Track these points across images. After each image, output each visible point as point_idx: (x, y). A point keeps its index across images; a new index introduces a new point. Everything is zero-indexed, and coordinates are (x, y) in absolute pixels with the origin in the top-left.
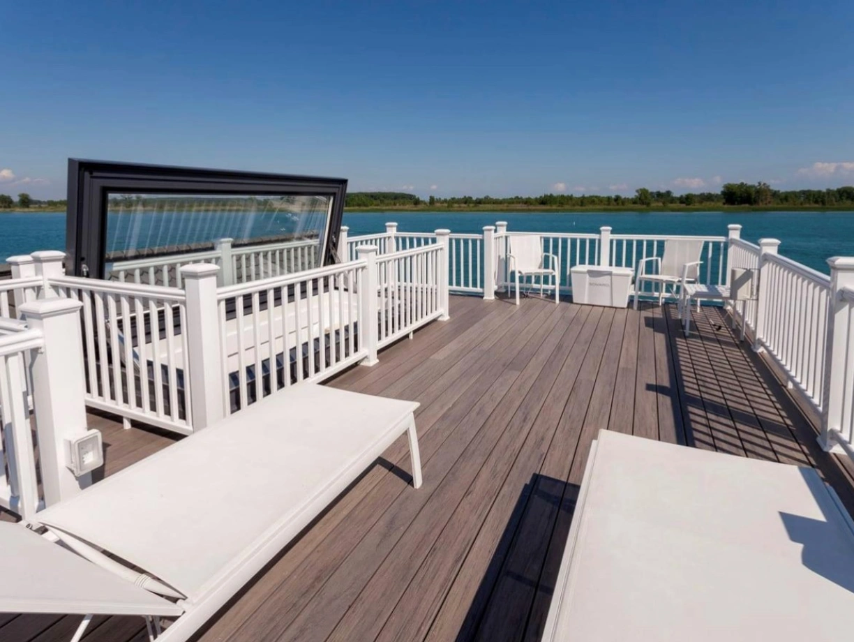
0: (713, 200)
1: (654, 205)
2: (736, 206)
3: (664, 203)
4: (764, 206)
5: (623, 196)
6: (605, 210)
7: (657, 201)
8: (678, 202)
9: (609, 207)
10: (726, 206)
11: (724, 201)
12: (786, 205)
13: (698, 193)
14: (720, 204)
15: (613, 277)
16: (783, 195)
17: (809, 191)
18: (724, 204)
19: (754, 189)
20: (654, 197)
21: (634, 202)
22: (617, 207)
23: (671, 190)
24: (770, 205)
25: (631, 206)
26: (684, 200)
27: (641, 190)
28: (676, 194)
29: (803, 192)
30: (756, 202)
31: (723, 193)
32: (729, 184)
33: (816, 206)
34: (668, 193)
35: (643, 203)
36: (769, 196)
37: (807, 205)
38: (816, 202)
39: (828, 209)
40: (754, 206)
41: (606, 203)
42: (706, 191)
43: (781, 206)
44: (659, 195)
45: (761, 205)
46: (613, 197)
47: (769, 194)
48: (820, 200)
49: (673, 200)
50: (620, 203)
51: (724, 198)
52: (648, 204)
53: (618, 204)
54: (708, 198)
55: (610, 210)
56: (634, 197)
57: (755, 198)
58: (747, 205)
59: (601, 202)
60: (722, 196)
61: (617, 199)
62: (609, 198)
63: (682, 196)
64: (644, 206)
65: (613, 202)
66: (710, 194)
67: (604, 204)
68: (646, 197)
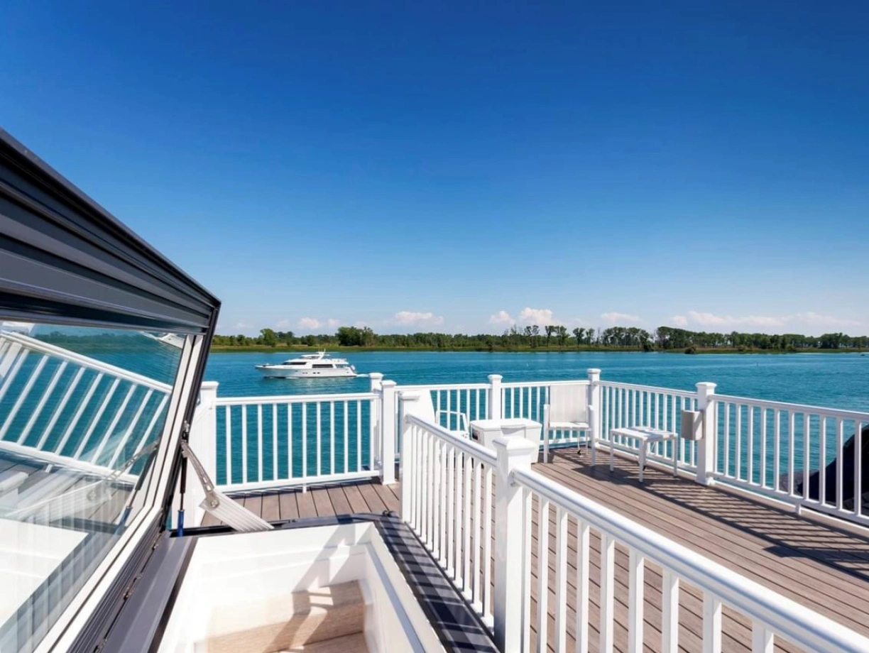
0: (329, 342)
1: (278, 345)
2: (348, 347)
3: (288, 344)
4: (370, 347)
5: (246, 336)
6: (228, 350)
7: (280, 341)
8: (300, 342)
9: (232, 347)
10: (342, 347)
11: (340, 342)
12: (384, 346)
13: (316, 335)
14: (336, 345)
15: (527, 430)
16: (381, 339)
17: (397, 335)
18: (340, 345)
19: (361, 333)
20: (276, 337)
21: (258, 342)
22: (241, 347)
23: (293, 331)
24: (373, 347)
25: (255, 346)
26: (306, 341)
27: (265, 330)
28: (297, 335)
29: (393, 336)
30: (363, 344)
31: (338, 335)
32: (343, 328)
33: (404, 347)
34: (290, 334)
35: (268, 344)
36: (372, 339)
37: (398, 347)
38: (403, 344)
39: (411, 350)
40: (363, 347)
41: (230, 343)
42: (323, 333)
43: (381, 347)
44: (281, 335)
45: (368, 347)
46: (236, 336)
47: (372, 336)
48: (405, 342)
49: (295, 341)
50: (244, 343)
51: (339, 339)
52: (273, 345)
53: (241, 344)
54: (325, 339)
55: (235, 351)
56: (257, 337)
57: (363, 339)
58: (357, 346)
59: (222, 341)
60: (338, 338)
61: (241, 338)
62: (231, 338)
63: (303, 337)
64: (270, 347)
65: (236, 342)
66: (326, 336)
67: (226, 345)
68: (271, 338)
